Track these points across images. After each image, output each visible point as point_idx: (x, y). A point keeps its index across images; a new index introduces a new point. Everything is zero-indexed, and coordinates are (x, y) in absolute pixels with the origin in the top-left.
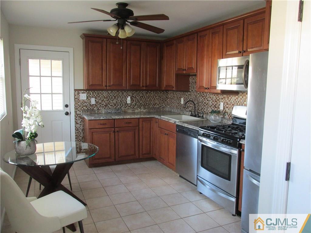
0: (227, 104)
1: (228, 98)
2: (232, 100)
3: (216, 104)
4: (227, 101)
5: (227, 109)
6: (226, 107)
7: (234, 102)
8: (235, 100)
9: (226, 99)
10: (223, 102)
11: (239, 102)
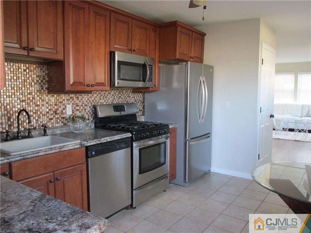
0: (78, 106)
1: (78, 98)
2: (83, 100)
3: (57, 109)
4: (77, 102)
5: (78, 112)
6: (75, 110)
7: (87, 101)
8: (88, 99)
9: (75, 100)
10: (69, 104)
11: (93, 101)
